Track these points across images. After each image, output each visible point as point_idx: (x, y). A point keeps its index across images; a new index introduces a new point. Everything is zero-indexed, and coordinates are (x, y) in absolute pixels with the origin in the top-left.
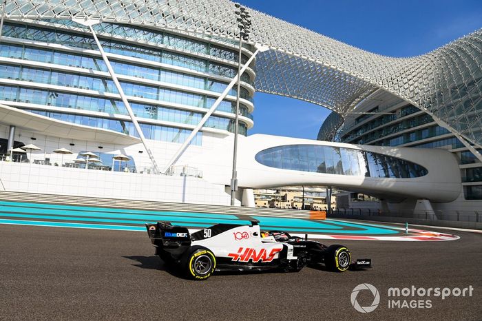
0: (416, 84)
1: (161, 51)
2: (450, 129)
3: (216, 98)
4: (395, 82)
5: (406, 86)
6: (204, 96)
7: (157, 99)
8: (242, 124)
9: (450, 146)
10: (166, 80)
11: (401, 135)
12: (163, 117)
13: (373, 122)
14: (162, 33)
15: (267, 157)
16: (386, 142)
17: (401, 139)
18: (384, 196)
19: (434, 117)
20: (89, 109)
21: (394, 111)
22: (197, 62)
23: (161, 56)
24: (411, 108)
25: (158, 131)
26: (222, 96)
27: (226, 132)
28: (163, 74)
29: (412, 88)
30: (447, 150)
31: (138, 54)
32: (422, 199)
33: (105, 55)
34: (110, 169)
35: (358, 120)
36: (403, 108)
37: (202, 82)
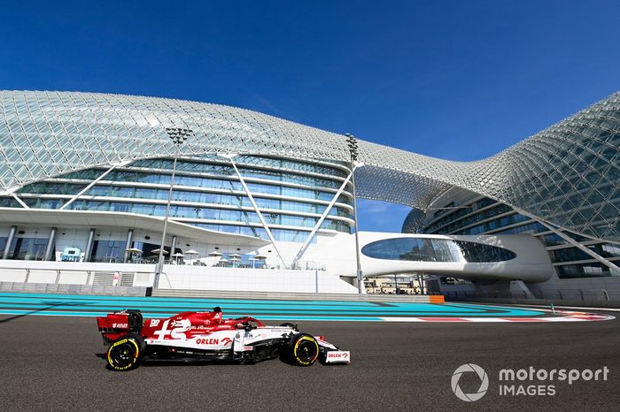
0: (491, 181)
1: (280, 173)
2: (532, 216)
3: (327, 205)
4: (471, 181)
5: (482, 184)
6: (315, 205)
7: (280, 209)
8: (346, 225)
9: (532, 231)
10: (286, 194)
11: (480, 225)
12: (286, 223)
13: (451, 215)
14: (282, 159)
15: (371, 250)
16: (468, 232)
17: (481, 228)
18: (475, 279)
19: (513, 207)
20: (230, 220)
21: (470, 205)
22: (306, 179)
23: (281, 176)
24: (487, 201)
25: (282, 234)
26: (331, 204)
27: (335, 231)
28: (284, 190)
29: (487, 185)
30: (529, 234)
31: (266, 176)
32: (514, 280)
33: (242, 178)
34: (252, 267)
35: (436, 214)
36: (478, 202)
37: (313, 194)
